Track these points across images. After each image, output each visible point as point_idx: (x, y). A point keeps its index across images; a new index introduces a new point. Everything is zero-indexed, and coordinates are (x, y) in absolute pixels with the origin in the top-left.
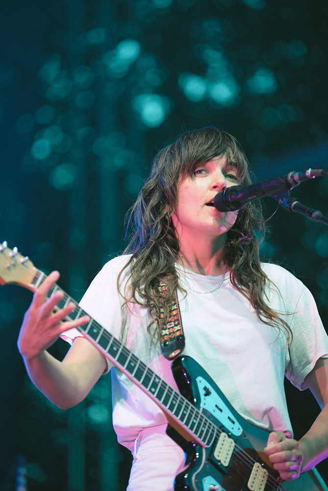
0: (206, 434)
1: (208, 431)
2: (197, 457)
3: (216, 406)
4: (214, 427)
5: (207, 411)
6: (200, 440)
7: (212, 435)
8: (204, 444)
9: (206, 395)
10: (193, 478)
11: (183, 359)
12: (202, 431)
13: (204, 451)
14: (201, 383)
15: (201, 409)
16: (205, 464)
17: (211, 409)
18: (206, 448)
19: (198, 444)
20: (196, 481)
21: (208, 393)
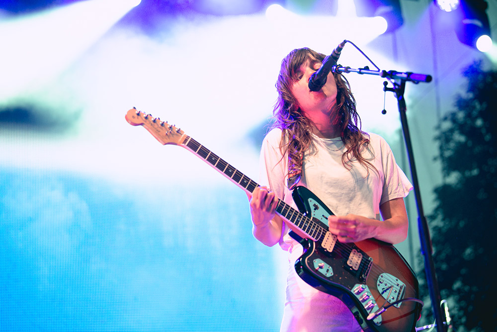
0: (315, 233)
1: (316, 231)
2: (310, 246)
3: (323, 216)
4: (321, 228)
5: (316, 219)
6: (311, 237)
7: (319, 233)
8: (314, 239)
9: (315, 209)
10: (306, 260)
11: (298, 188)
12: (312, 231)
13: (314, 243)
14: (312, 202)
15: (312, 218)
16: (315, 251)
17: (319, 217)
18: (315, 242)
19: (309, 239)
20: (309, 261)
21: (316, 208)
